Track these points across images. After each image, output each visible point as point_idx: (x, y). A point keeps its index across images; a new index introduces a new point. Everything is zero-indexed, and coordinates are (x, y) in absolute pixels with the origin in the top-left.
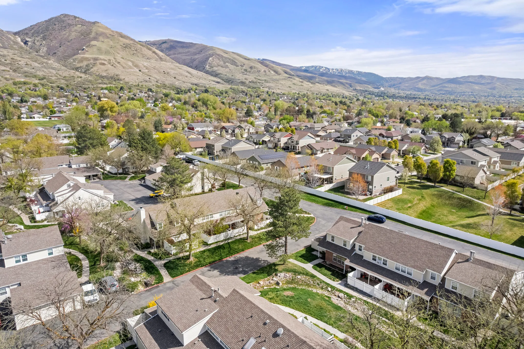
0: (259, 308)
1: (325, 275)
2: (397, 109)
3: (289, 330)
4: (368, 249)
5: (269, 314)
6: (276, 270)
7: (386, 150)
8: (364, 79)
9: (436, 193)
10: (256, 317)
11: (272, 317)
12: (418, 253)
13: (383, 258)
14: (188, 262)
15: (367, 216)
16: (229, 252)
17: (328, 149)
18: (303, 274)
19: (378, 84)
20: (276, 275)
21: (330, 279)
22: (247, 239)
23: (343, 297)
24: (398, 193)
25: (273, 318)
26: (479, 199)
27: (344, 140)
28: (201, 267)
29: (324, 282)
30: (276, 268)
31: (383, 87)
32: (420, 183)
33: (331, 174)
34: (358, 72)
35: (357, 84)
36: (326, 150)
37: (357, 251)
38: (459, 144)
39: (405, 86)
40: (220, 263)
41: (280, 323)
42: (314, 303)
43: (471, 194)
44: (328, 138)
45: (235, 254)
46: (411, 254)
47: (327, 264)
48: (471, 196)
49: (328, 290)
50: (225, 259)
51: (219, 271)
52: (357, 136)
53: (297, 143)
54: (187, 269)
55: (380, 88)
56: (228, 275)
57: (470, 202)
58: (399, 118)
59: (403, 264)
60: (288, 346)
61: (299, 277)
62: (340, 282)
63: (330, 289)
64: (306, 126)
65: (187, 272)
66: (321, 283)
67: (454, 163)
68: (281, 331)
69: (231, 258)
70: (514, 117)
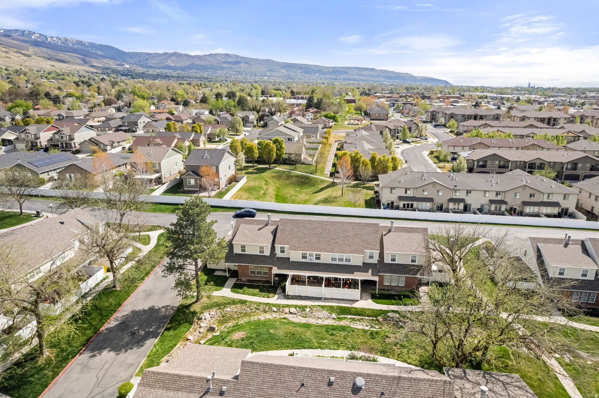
0: (304, 368)
1: (254, 295)
2: (165, 88)
3: (368, 375)
4: (293, 248)
5: (326, 368)
6: (194, 313)
7: (193, 135)
8: (99, 53)
9: (274, 174)
10: (309, 382)
11: (333, 371)
12: (348, 236)
13: (315, 253)
14: (41, 361)
15: (233, 213)
16: (102, 315)
17: (119, 142)
18: (229, 303)
19: (121, 60)
20: (200, 319)
21: (264, 297)
22: (114, 287)
23: (296, 312)
24: (243, 181)
25: (336, 371)
26: (312, 174)
27: (129, 129)
28: (73, 357)
29: (260, 303)
30: (192, 309)
31: (127, 64)
32: (253, 167)
33: (158, 173)
34: (91, 43)
35: (92, 60)
36: (116, 144)
37: (279, 254)
38: (253, 123)
39: (153, 63)
40: (101, 337)
41: (351, 372)
42: (281, 333)
43: (303, 170)
44: (107, 129)
45: (112, 314)
46: (342, 240)
47: (244, 281)
48: (304, 172)
49: (274, 311)
50: (103, 328)
51: (110, 351)
52: (144, 122)
53: (72, 139)
54: (50, 373)
55: (124, 65)
56: (131, 349)
57: (307, 178)
58: (169, 99)
59: (339, 252)
60: (382, 394)
61: (228, 309)
62: (276, 296)
63: (275, 309)
64: (59, 115)
65: (53, 378)
66: (258, 306)
67: (282, 141)
68: (360, 382)
69: (112, 323)
70: (272, 95)
